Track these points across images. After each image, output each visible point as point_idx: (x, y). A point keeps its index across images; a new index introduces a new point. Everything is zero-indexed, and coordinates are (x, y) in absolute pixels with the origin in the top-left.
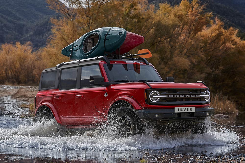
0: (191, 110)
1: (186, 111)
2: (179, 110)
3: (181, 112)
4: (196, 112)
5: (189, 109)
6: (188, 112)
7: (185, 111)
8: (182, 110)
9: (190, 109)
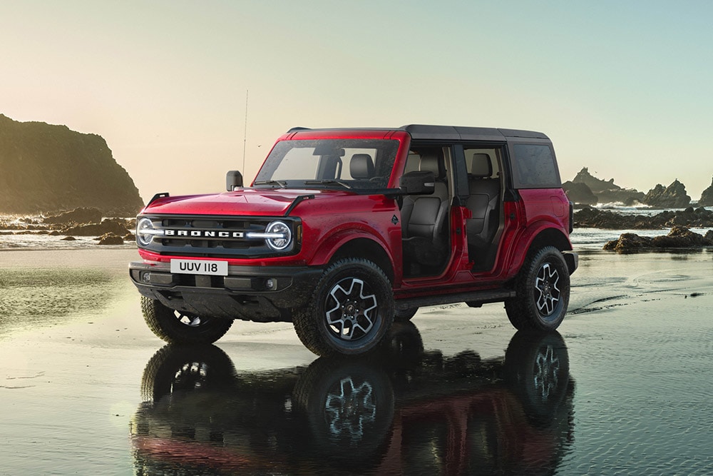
0: (214, 269)
1: (202, 271)
2: (183, 267)
3: (187, 272)
4: (229, 276)
5: (211, 267)
6: (207, 273)
7: (198, 270)
8: (190, 268)
9: (213, 267)
